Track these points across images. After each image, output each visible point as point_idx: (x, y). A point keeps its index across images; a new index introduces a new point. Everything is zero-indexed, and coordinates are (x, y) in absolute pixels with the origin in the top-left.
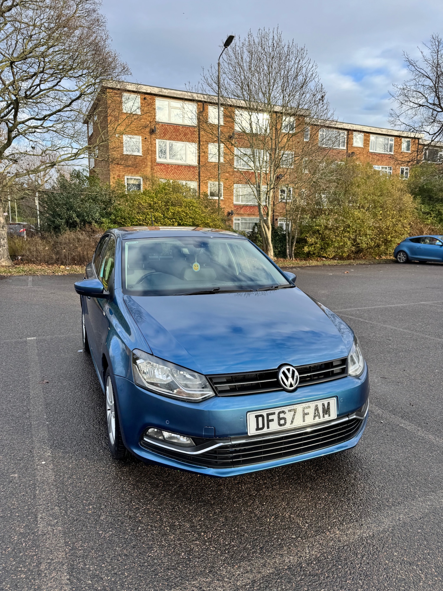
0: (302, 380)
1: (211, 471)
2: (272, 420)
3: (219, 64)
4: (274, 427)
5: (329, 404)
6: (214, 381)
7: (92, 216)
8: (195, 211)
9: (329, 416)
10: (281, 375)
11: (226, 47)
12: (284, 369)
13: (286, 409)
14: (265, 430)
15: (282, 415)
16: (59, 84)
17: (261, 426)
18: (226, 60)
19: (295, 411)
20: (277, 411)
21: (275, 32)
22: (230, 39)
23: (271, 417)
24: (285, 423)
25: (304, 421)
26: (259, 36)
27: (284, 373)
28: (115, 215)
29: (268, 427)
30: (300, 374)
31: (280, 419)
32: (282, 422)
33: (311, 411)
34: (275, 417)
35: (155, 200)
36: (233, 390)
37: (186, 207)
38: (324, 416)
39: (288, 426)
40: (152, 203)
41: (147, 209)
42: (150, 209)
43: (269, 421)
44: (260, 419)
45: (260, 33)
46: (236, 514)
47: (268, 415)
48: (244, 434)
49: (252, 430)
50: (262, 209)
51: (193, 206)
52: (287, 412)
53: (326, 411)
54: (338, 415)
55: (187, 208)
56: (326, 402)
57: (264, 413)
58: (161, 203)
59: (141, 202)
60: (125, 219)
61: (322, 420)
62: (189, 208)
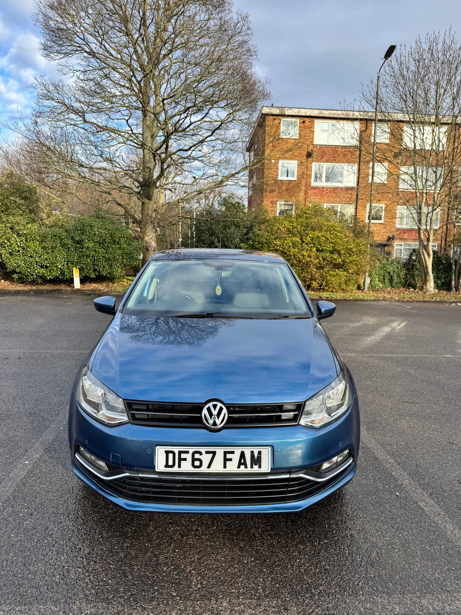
0: (230, 421)
1: (121, 501)
2: (185, 459)
3: (379, 77)
4: (187, 467)
5: (260, 453)
7: (232, 241)
8: (337, 235)
9: (260, 467)
10: (205, 411)
11: (387, 59)
12: (210, 405)
13: (203, 450)
14: (176, 469)
15: (197, 456)
16: (207, 116)
17: (170, 463)
18: (388, 72)
19: (214, 453)
20: (191, 450)
21: (447, 34)
22: (392, 49)
23: (183, 456)
24: (201, 465)
25: (225, 467)
26: (427, 42)
27: (209, 409)
28: (253, 241)
29: (179, 466)
30: (229, 412)
31: (194, 460)
32: (197, 463)
33: (236, 457)
34: (189, 457)
35: (295, 224)
36: (149, 419)
37: (326, 231)
38: (252, 467)
39: (204, 469)
40: (291, 227)
41: (285, 234)
42: (288, 234)
43: (180, 459)
44: (171, 456)
45: (429, 38)
46: (139, 553)
47: (180, 453)
48: (151, 467)
49: (160, 465)
50: (422, 234)
51: (334, 230)
52: (203, 452)
53: (256, 460)
54: (272, 469)
55: (328, 232)
56: (256, 451)
57: (176, 450)
58: (301, 227)
59: (280, 227)
60: (262, 245)
61: (249, 470)
62: (330, 232)
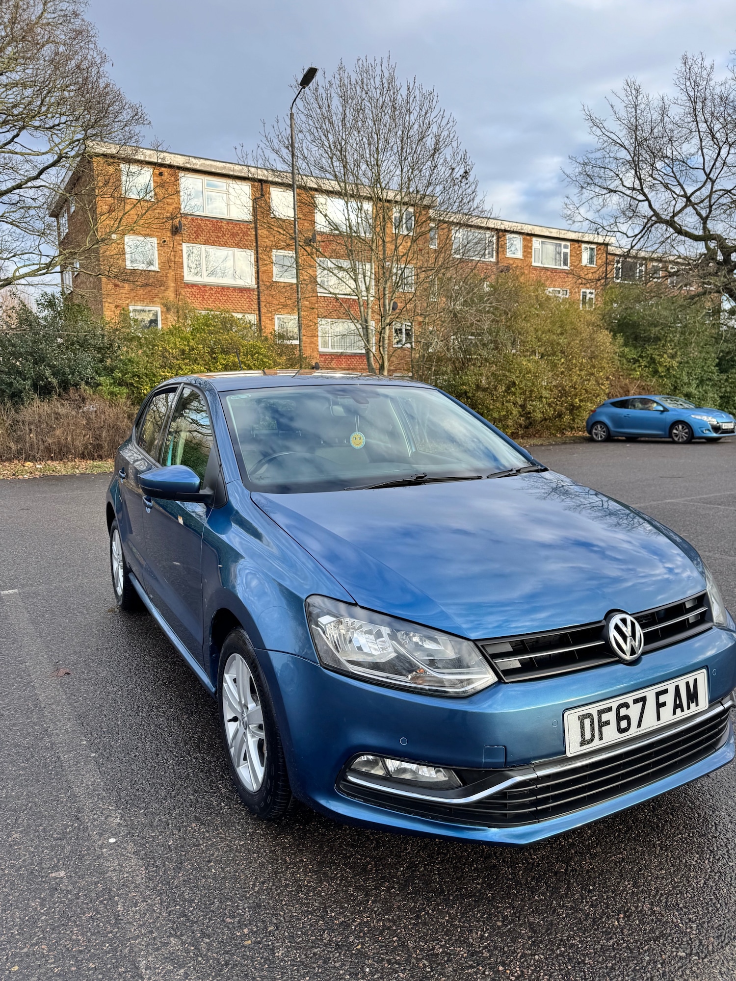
0: (649, 638)
1: (494, 834)
2: (607, 723)
3: (292, 114)
4: (611, 735)
5: (695, 681)
6: (491, 650)
7: (80, 373)
8: (263, 362)
9: (697, 705)
10: (613, 633)
11: (304, 88)
12: (616, 619)
13: (629, 699)
14: (596, 744)
15: (623, 712)
16: (15, 140)
17: (588, 736)
18: (303, 110)
19: (643, 700)
20: (614, 703)
21: (385, 64)
22: (310, 74)
23: (605, 717)
24: (629, 724)
25: (659, 719)
26: (358, 71)
27: (617, 627)
28: (121, 372)
29: (601, 738)
30: (643, 627)
31: (619, 719)
32: (624, 724)
33: (669, 698)
34: (611, 716)
35: (192, 343)
36: (527, 666)
37: (246, 355)
38: (689, 708)
39: (633, 731)
40: (187, 348)
41: (178, 360)
42: (183, 359)
43: (601, 726)
44: (587, 722)
45: (361, 66)
46: (548, 917)
47: (600, 713)
48: (559, 754)
49: (573, 747)
50: (372, 359)
51: (258, 353)
52: (631, 702)
53: (693, 697)
54: (710, 702)
55: (249, 356)
56: (690, 678)
57: (593, 710)
58: (203, 348)
59: (168, 348)
60: (138, 376)
61: (687, 713)
62: (252, 356)
